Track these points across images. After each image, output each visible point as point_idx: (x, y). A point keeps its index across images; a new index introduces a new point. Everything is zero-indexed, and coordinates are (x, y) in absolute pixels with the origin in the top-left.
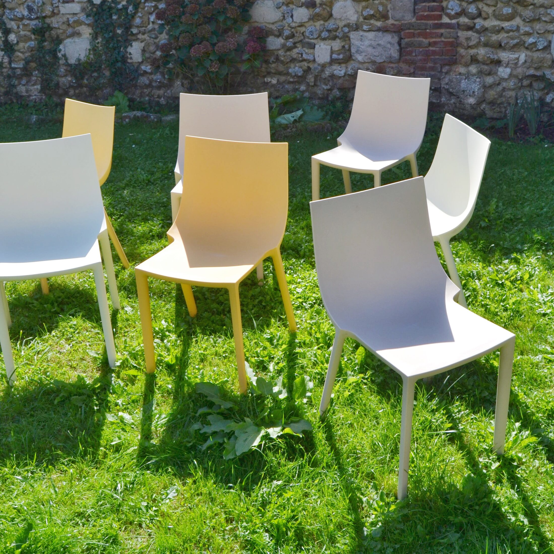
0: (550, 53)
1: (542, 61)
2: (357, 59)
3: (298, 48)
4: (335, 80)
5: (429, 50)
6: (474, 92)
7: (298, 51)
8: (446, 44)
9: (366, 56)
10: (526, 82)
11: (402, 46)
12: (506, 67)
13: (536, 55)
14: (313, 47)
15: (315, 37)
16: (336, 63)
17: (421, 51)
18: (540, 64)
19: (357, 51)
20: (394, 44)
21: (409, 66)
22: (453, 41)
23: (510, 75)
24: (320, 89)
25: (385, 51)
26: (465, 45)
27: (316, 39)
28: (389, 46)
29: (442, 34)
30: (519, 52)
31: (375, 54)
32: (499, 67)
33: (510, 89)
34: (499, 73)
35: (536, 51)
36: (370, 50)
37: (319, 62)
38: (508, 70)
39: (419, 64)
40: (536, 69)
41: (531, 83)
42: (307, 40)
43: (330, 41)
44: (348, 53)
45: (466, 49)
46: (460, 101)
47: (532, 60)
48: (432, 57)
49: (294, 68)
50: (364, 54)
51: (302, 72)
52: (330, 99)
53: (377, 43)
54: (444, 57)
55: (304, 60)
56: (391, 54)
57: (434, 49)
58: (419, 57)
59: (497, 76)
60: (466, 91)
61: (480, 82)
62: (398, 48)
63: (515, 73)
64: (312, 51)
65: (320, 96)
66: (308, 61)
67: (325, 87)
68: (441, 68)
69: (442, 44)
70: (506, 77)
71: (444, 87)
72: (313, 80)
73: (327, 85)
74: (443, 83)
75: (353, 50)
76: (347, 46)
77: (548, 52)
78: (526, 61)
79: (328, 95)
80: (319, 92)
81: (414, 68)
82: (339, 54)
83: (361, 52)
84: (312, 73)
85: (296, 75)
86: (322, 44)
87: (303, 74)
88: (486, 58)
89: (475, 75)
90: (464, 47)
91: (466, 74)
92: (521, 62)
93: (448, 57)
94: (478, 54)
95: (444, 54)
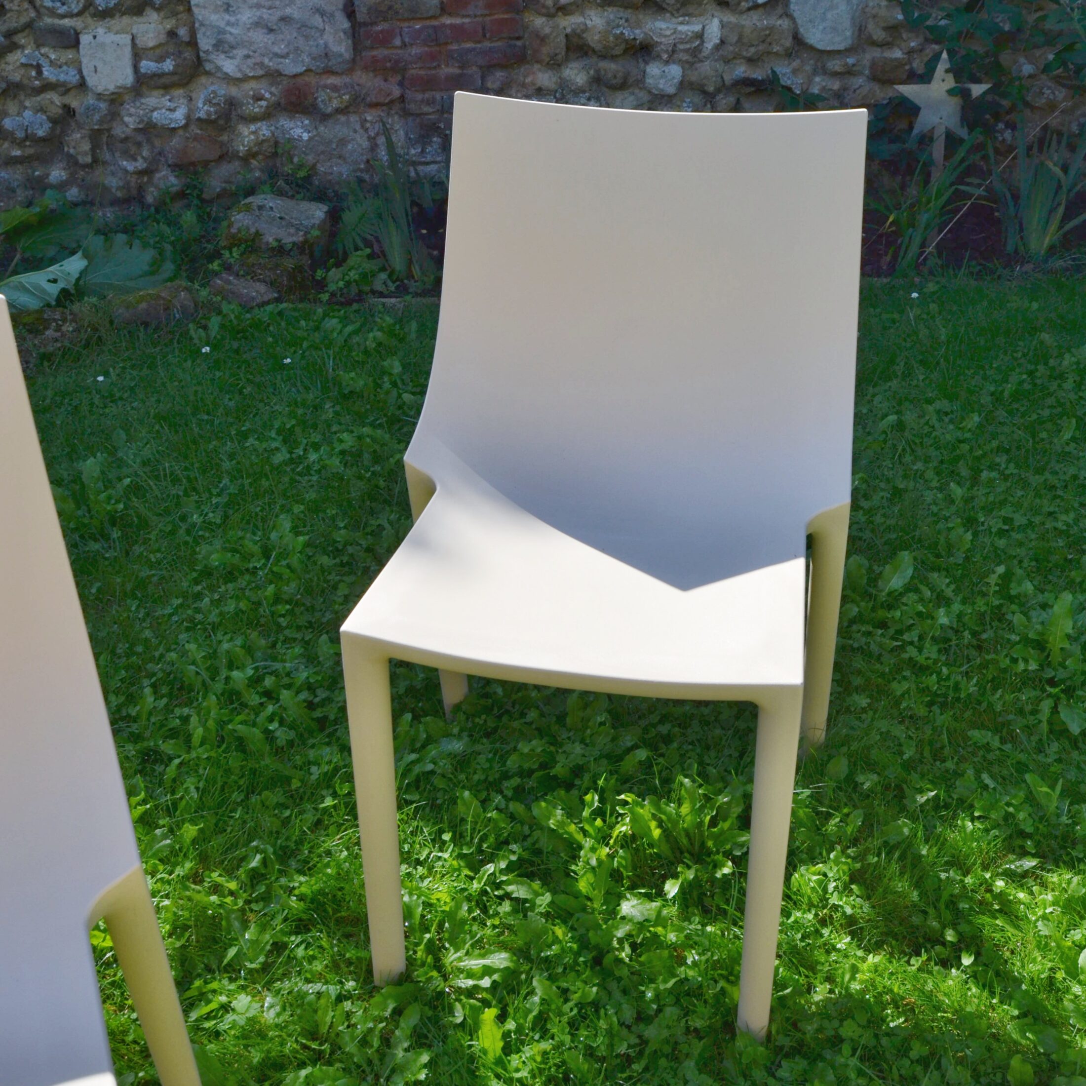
0: (788, 15)
1: (767, 36)
2: (219, 68)
3: (23, 47)
4: (157, 143)
5: (444, 25)
7: (23, 60)
8: (492, 3)
9: (247, 57)
10: (724, 103)
11: (361, 16)
12: (667, 62)
13: (750, 22)
14: (71, 41)
15: (75, 8)
16: (157, 87)
17: (420, 31)
18: (761, 47)
19: (219, 45)
20: (332, 15)
21: (386, 80)
23: (681, 83)
24: (113, 174)
25: (307, 38)
26: (549, 3)
27: (79, 14)
28: (317, 21)
30: (700, 15)
31: (276, 49)
32: (646, 63)
34: (649, 81)
35: (749, 9)
36: (259, 37)
37: (100, 89)
38: (675, 71)
39: (414, 71)
40: (750, 61)
41: (738, 102)
42: (49, 20)
43: (126, 20)
44: (188, 54)
45: (550, 16)
47: (740, 38)
48: (455, 47)
49: (19, 114)
50: (240, 53)
51: (47, 126)
52: (150, 199)
53: (279, 14)
54: (487, 44)
55: (48, 87)
56: (326, 45)
57: (458, 21)
58: (415, 51)
59: (644, 88)
62: (346, 25)
63: (694, 77)
64: (70, 55)
65: (119, 194)
66: (63, 88)
67: (130, 166)
68: (483, 78)
70: (671, 90)
72: (86, 146)
73: (135, 160)
75: (205, 43)
76: (183, 32)
77: (780, 10)
78: (722, 42)
79: (141, 189)
80: (113, 182)
81: (401, 84)
82: (160, 59)
83: (233, 47)
84: (80, 127)
85: (30, 138)
86: (100, 31)
87: (53, 129)
88: (611, 38)
89: (584, 92)
90: (544, 11)
91: (556, 91)
92: (709, 46)
93: (499, 44)
94: (586, 29)
95: (488, 35)
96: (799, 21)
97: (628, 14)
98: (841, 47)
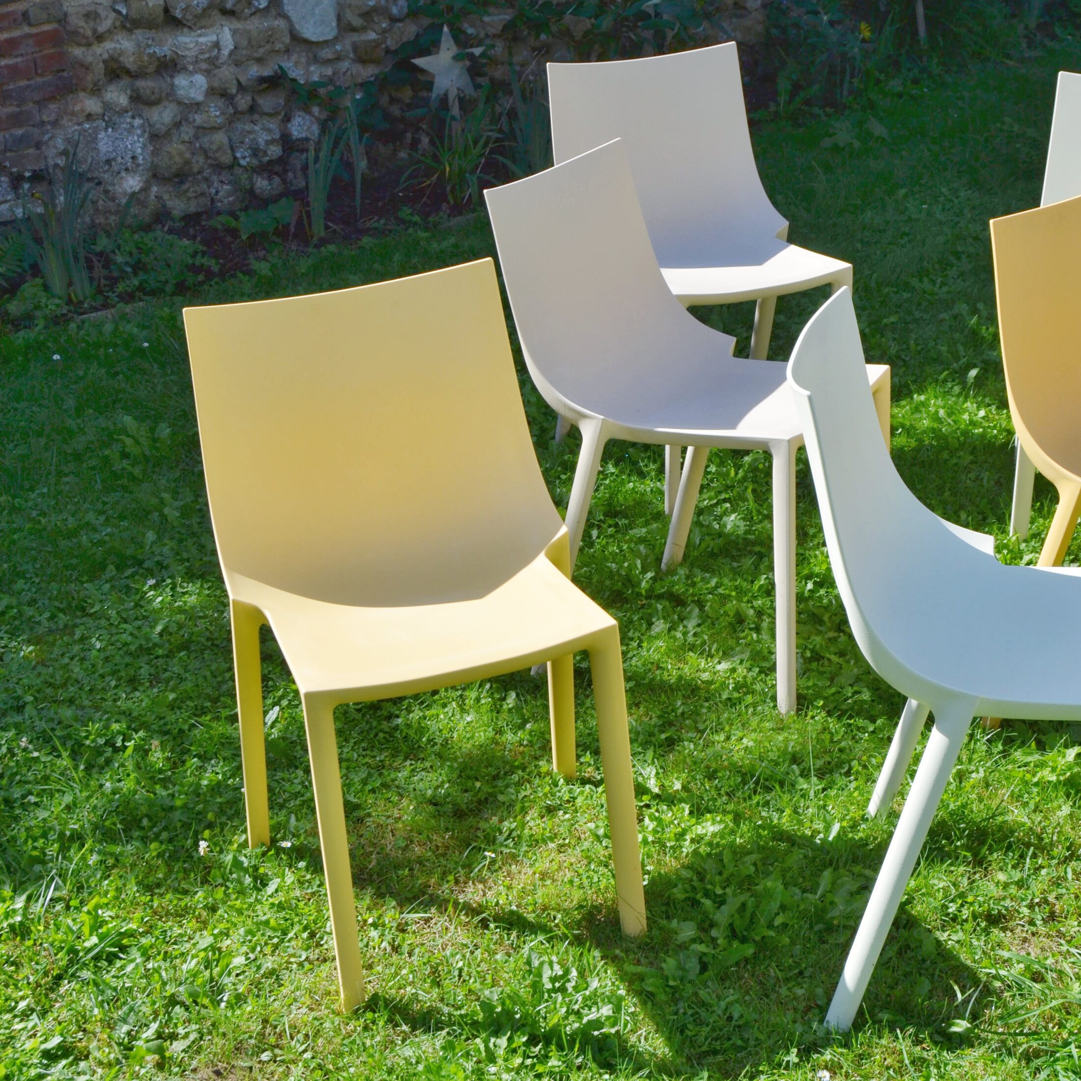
0: (284, 15)
1: (270, 37)
6: (134, 158)
8: (41, 39)
10: (243, 102)
12: (191, 73)
13: (254, 25)
18: (268, 47)
22: (55, 31)
23: (208, 90)
26: (89, 33)
29: (25, 14)
30: (212, 26)
32: (172, 77)
33: (215, 129)
34: (179, 93)
35: (252, 14)
38: (201, 80)
40: (260, 60)
41: (253, 99)
46: (106, 192)
47: (249, 42)
48: (12, 86)
54: (39, 80)
57: (11, 61)
59: (177, 100)
60: (114, 159)
61: (142, 126)
63: (216, 83)
68: (40, 112)
69: (31, 41)
70: (200, 98)
71: (56, 166)
74: (51, 152)
77: (279, 12)
78: (236, 47)
88: (146, 58)
89: (127, 112)
90: (84, 41)
91: (104, 115)
92: (225, 52)
93: (50, 77)
94: (122, 53)
95: (39, 71)
96: (294, 19)
97: (152, 33)
98: (330, 37)
